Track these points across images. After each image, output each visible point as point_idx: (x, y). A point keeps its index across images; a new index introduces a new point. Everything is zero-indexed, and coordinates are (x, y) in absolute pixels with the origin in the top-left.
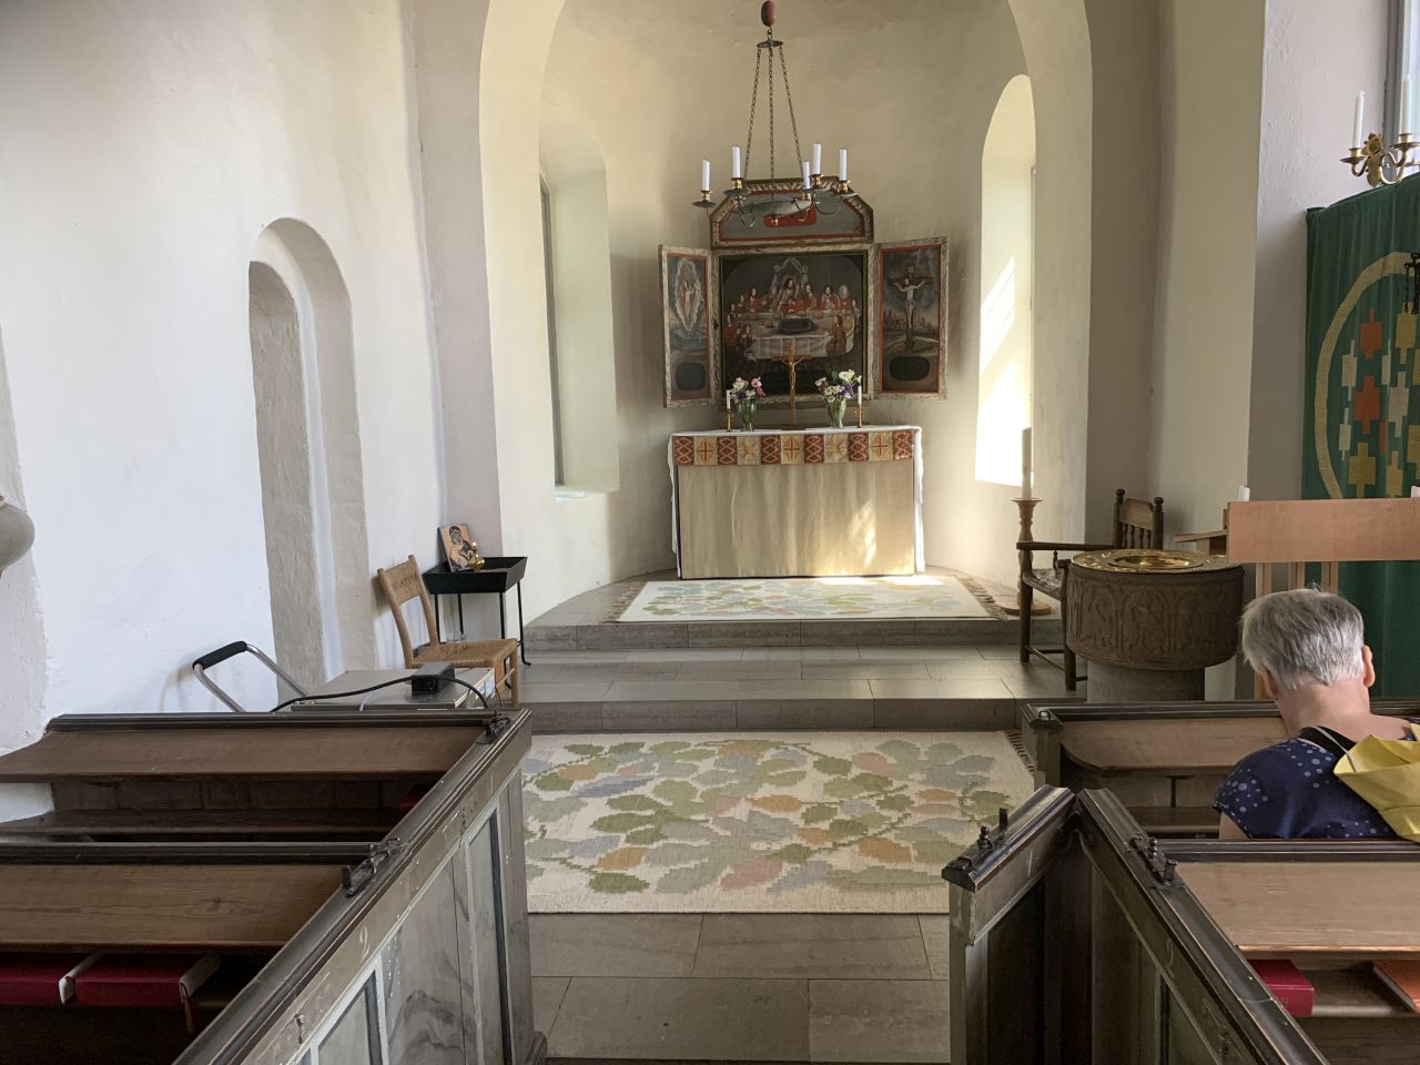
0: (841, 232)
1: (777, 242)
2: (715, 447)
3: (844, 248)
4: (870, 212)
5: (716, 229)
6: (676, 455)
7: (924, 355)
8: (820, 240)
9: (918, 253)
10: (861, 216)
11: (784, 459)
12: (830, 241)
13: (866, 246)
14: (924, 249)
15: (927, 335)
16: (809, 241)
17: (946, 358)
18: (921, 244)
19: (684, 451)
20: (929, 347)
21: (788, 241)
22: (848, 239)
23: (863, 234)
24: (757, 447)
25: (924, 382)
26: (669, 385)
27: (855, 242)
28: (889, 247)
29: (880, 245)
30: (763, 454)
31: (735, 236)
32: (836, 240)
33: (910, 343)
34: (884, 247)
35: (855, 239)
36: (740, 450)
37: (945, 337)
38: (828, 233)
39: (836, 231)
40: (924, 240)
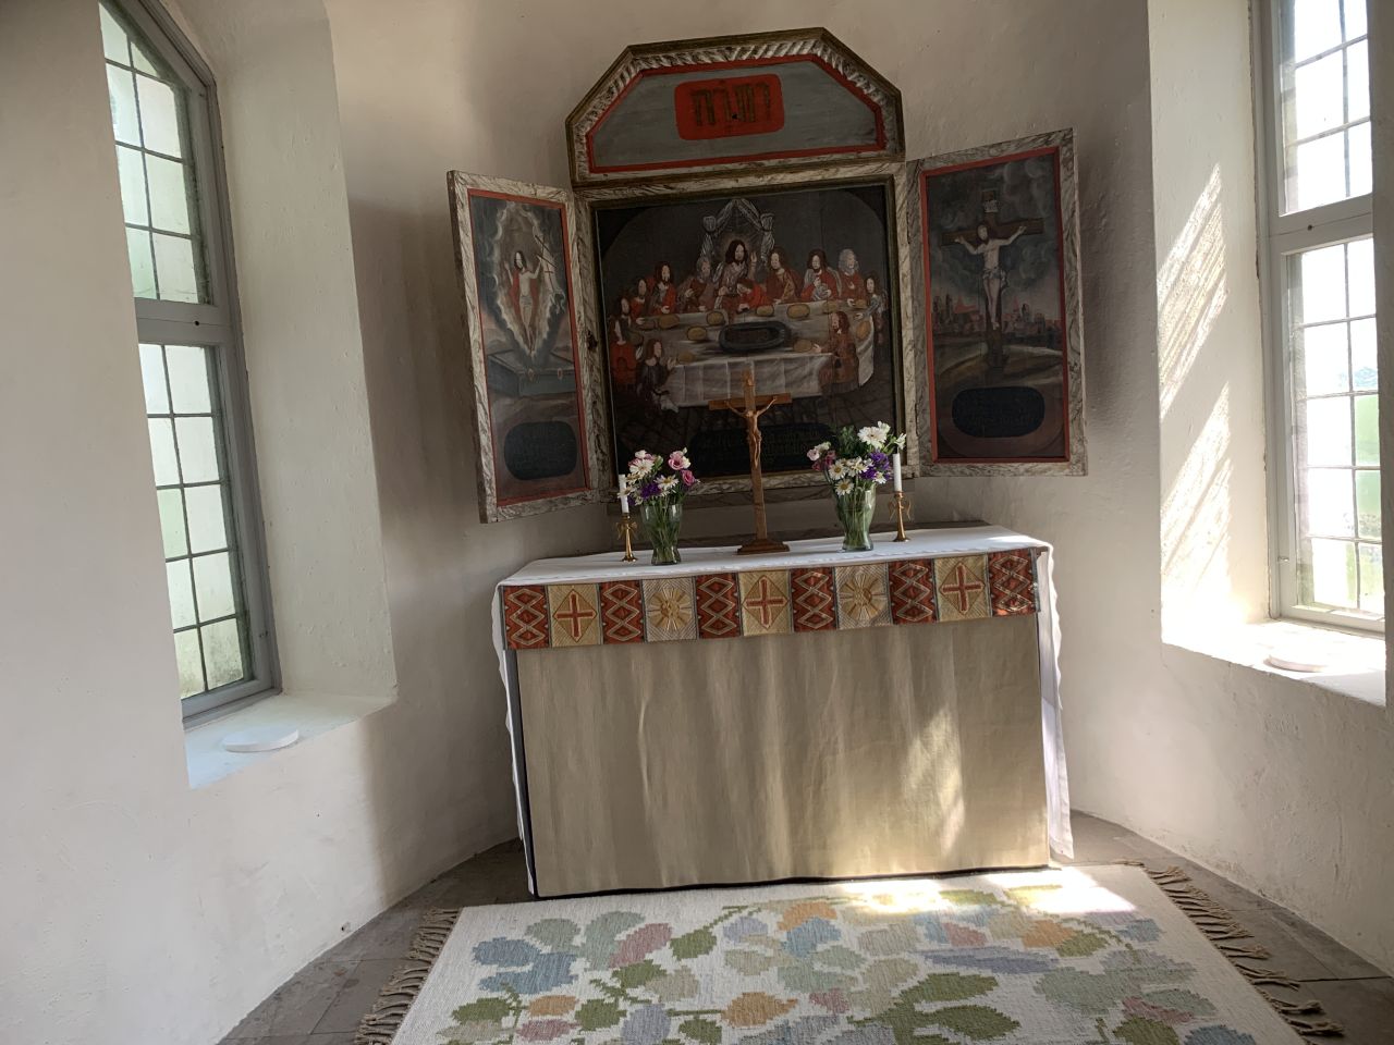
0: (835, 144)
1: (709, 168)
2: (596, 606)
3: (845, 173)
4: (894, 97)
5: (580, 148)
6: (509, 629)
7: (1029, 383)
8: (794, 161)
9: (1005, 171)
10: (876, 109)
11: (750, 626)
12: (815, 160)
13: (890, 168)
14: (1019, 160)
15: (1035, 341)
16: (773, 162)
17: (1081, 386)
18: (1012, 150)
19: (528, 617)
20: (1043, 366)
21: (730, 166)
22: (852, 156)
23: (880, 144)
24: (689, 601)
25: (1031, 440)
26: (489, 471)
27: (867, 161)
28: (940, 165)
29: (919, 163)
30: (702, 617)
31: (621, 160)
32: (826, 158)
33: (996, 359)
34: (927, 166)
35: (864, 154)
36: (652, 610)
37: (1078, 342)
38: (807, 146)
39: (827, 142)
40: (1020, 143)
